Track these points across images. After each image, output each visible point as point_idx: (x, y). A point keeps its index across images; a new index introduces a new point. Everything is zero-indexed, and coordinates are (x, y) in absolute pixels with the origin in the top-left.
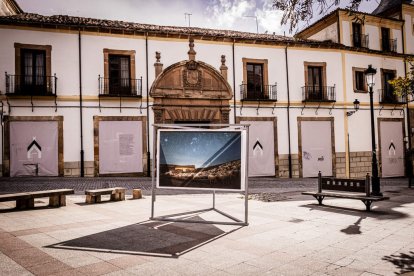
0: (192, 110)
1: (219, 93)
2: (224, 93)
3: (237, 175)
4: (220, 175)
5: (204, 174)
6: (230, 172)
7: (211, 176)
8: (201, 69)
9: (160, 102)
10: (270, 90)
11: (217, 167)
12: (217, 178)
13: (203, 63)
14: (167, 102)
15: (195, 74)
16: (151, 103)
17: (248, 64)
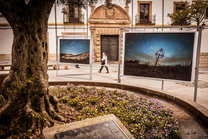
0: (110, 29)
1: (124, 21)
2: (126, 21)
3: (88, 58)
4: (82, 58)
5: (76, 58)
6: (85, 57)
7: (78, 59)
8: (115, 8)
9: (93, 25)
10: (153, 18)
11: (81, 55)
12: (81, 60)
13: (116, 5)
14: (97, 25)
15: (112, 11)
16: (89, 26)
17: (140, 4)
